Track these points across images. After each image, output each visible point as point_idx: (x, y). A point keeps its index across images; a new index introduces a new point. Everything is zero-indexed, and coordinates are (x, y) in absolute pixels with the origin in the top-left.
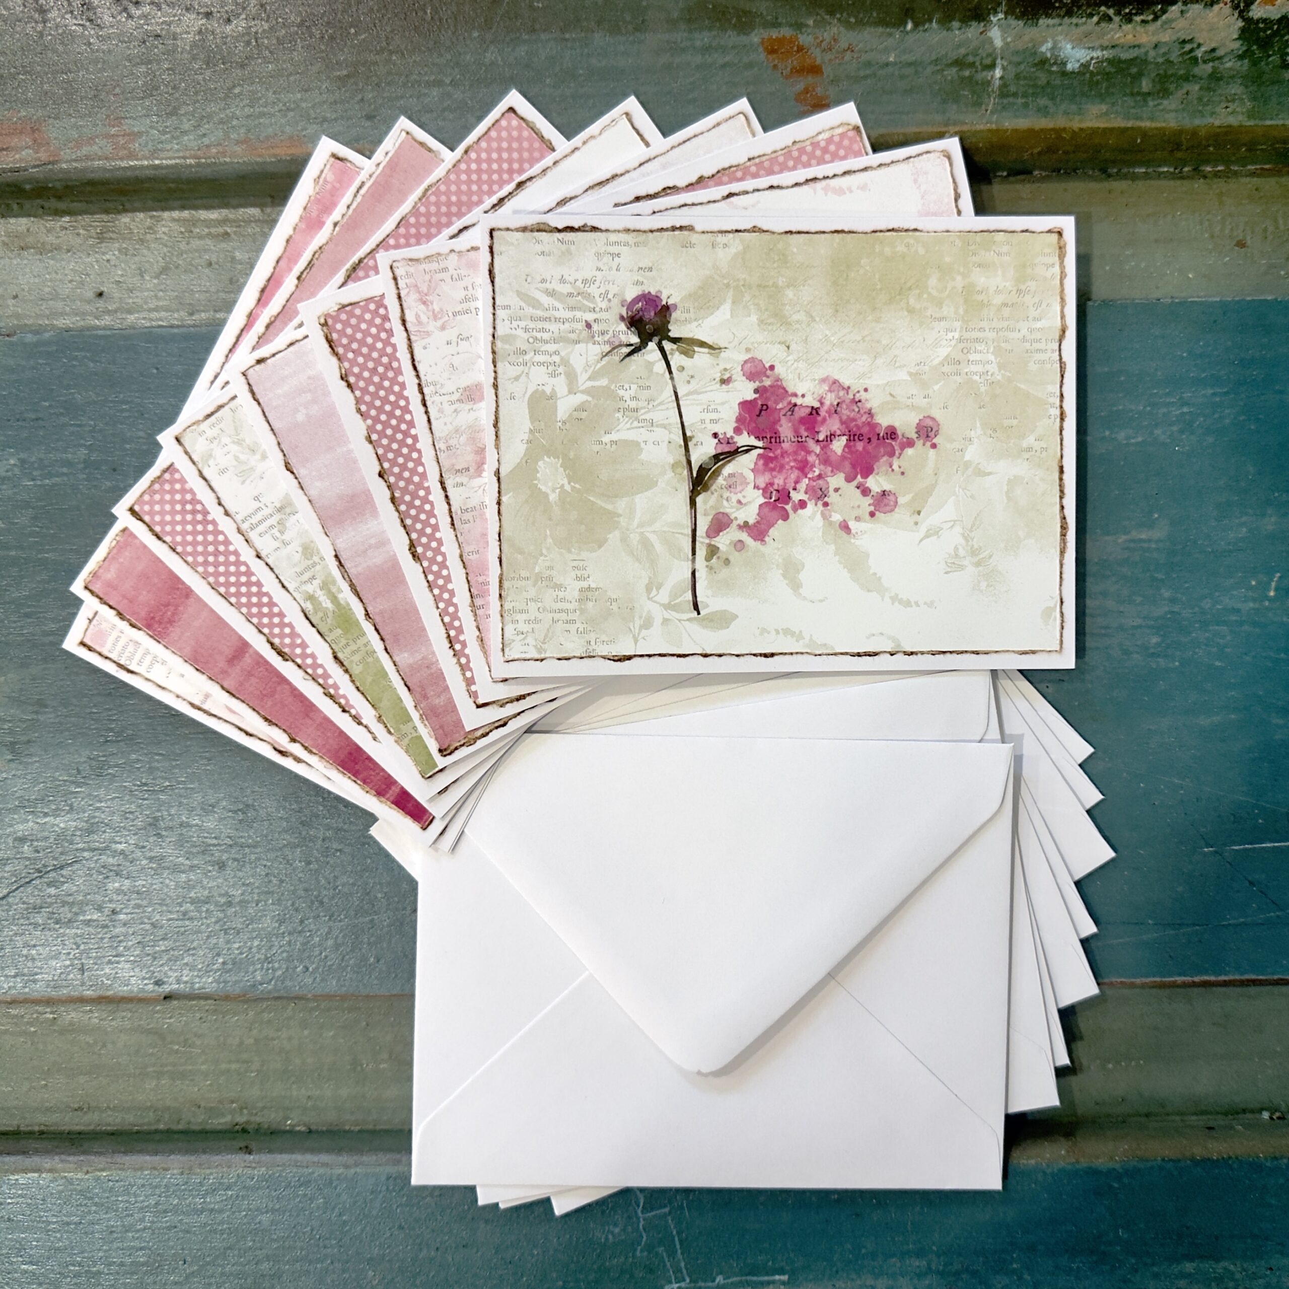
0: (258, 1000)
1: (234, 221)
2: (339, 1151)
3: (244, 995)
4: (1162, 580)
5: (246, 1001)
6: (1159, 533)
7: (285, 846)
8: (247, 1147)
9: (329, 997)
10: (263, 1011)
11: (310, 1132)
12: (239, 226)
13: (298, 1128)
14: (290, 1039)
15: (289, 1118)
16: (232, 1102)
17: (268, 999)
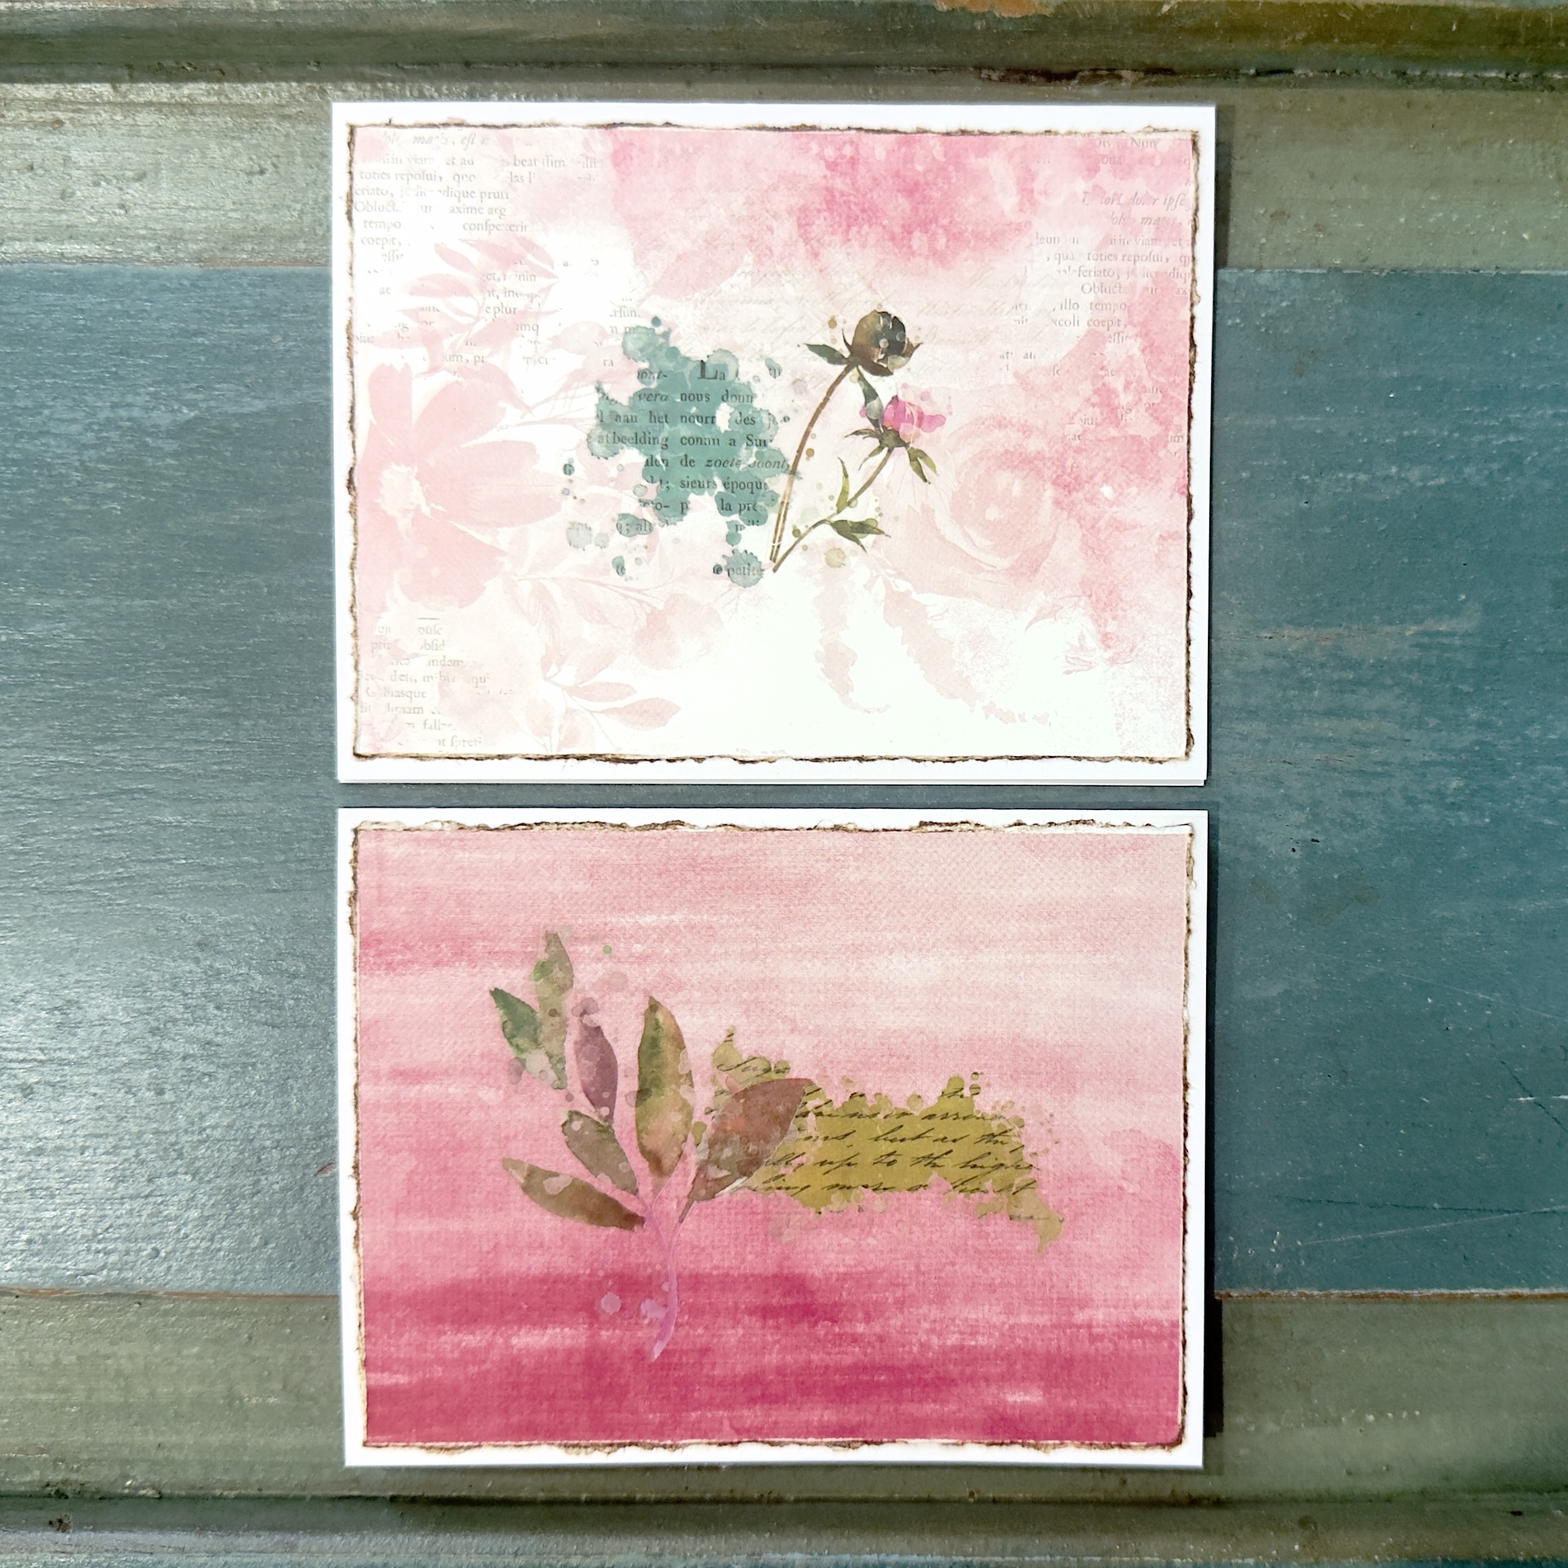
0: (81, 1298)
1: (71, 102)
2: (201, 1527)
3: (61, 1291)
4: (1468, 693)
5: (64, 1300)
6: (1467, 623)
7: (125, 1065)
8: (60, 1521)
9: (191, 1295)
10: (91, 1314)
11: (161, 1497)
12: (78, 111)
13: (142, 1492)
14: (130, 1357)
15: (127, 1478)
16: (42, 1451)
17: (99, 1297)
